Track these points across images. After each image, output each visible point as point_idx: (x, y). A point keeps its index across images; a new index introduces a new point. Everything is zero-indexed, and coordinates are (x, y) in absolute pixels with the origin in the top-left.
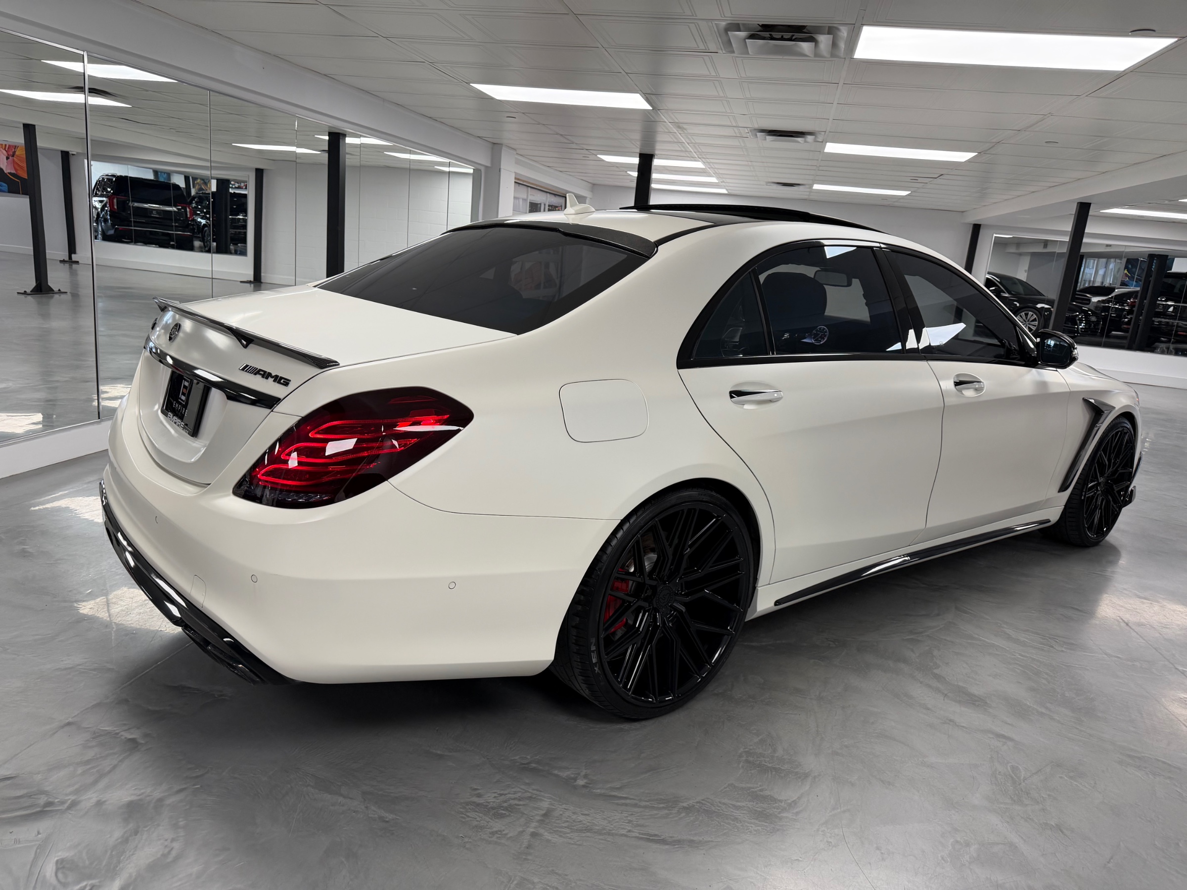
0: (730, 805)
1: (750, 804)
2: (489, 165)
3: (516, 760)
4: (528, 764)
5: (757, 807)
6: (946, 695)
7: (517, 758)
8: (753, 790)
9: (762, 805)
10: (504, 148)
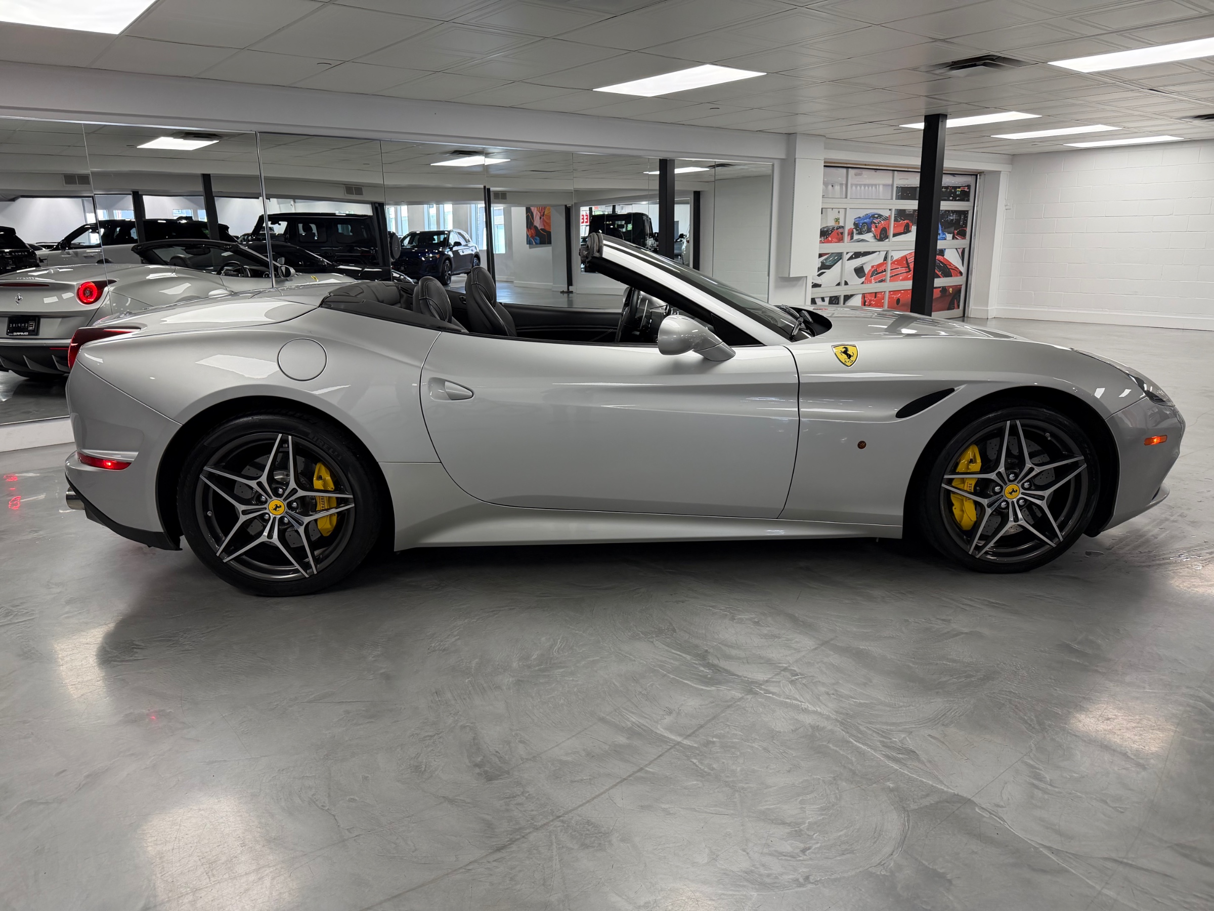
2: (783, 157)
10: (798, 137)
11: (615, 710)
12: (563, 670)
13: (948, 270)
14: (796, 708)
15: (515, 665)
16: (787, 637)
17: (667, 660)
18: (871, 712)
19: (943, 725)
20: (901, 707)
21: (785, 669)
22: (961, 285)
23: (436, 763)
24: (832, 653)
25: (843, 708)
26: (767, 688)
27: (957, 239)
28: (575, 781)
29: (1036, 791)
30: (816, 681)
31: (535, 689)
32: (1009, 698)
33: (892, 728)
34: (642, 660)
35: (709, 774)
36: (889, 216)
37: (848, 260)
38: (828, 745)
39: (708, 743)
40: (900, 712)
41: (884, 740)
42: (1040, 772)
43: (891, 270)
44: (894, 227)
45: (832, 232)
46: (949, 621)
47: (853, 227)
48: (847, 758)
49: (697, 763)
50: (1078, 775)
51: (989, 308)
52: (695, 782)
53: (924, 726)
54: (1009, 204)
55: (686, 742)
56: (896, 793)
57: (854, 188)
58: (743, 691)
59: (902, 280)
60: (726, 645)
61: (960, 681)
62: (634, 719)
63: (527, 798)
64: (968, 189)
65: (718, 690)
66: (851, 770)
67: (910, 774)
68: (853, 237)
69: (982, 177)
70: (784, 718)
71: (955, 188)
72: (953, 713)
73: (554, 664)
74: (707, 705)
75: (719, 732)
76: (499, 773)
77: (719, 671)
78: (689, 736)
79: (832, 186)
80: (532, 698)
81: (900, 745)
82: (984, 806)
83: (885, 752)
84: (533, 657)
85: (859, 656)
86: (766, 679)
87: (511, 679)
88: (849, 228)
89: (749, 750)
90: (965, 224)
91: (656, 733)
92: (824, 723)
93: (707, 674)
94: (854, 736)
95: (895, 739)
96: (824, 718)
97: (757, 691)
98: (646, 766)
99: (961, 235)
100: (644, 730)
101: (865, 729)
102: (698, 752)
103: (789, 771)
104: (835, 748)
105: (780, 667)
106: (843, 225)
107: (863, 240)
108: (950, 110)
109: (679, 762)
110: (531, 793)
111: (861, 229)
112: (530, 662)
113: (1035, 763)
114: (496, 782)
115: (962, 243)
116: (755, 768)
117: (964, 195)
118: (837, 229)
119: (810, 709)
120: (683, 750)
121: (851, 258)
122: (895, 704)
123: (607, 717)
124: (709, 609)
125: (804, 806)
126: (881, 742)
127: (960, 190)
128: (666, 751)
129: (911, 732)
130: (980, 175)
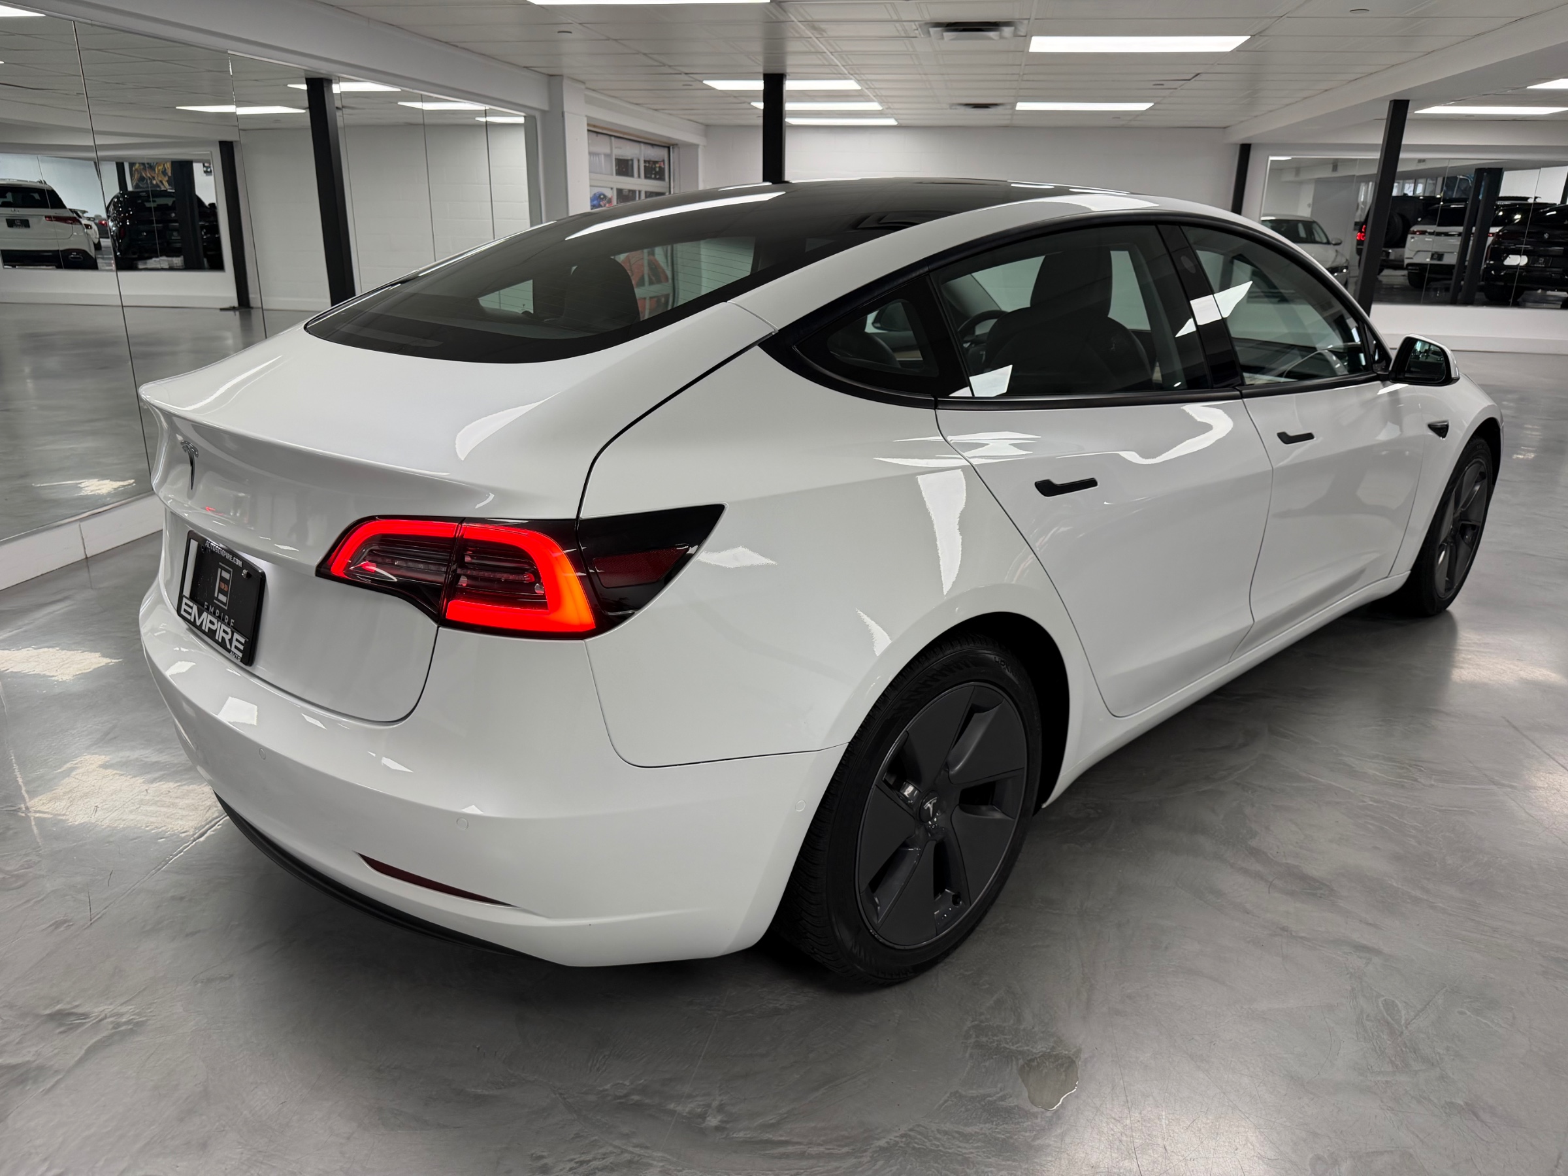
0: (956, 1135)
1: (986, 1128)
2: (546, 108)
3: (607, 1090)
4: (626, 1096)
5: (999, 1133)
6: (1271, 883)
7: (608, 1086)
8: (990, 1099)
9: (1005, 1126)
69: (676, 149)
71: (655, 162)
117: (660, 172)
127: (658, 165)
130: (673, 148)
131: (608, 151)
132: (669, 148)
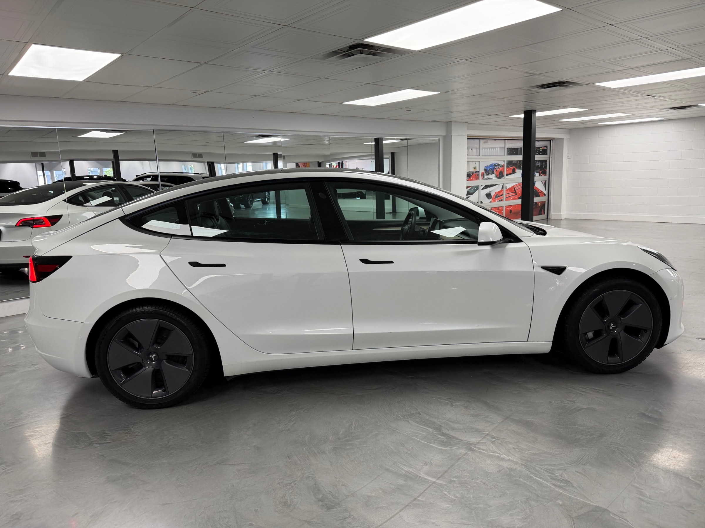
2: (445, 134)
10: (452, 123)
11: (394, 464)
12: (359, 440)
13: (538, 194)
14: (498, 458)
15: (331, 438)
16: (485, 415)
17: (419, 432)
18: (540, 459)
19: (583, 465)
20: (557, 454)
21: (487, 435)
22: (545, 201)
23: (296, 500)
24: (513, 424)
25: (524, 457)
26: (479, 447)
27: (542, 176)
28: (379, 508)
29: (643, 503)
30: (507, 441)
31: (345, 453)
32: (617, 447)
33: (554, 467)
34: (404, 432)
35: (455, 500)
36: (504, 164)
37: (482, 189)
38: (520, 479)
39: (451, 482)
40: (557, 458)
41: (551, 475)
42: (642, 490)
43: (506, 194)
44: (507, 170)
45: (472, 174)
46: (574, 401)
47: (484, 171)
48: (532, 487)
49: (447, 494)
50: (664, 492)
51: (562, 214)
52: (447, 506)
53: (572, 466)
54: (569, 156)
55: (438, 481)
56: (564, 507)
57: (483, 150)
58: (465, 449)
59: (512, 200)
60: (451, 422)
61: (587, 437)
62: (406, 469)
63: (352, 519)
64: (546, 148)
65: (451, 449)
66: (535, 494)
67: (569, 495)
68: (484, 177)
69: (554, 141)
70: (492, 464)
71: (539, 148)
72: (587, 457)
73: (354, 436)
74: (446, 459)
75: (456, 474)
76: (334, 505)
77: (450, 437)
78: (440, 477)
79: (472, 149)
80: (344, 458)
81: (561, 477)
82: (615, 513)
83: (552, 482)
84: (341, 433)
85: (528, 425)
86: (477, 441)
87: (330, 447)
88: (482, 172)
89: (475, 485)
90: (546, 167)
91: (420, 477)
92: (515, 466)
93: (443, 440)
94: (533, 473)
95: (557, 474)
96: (515, 463)
97: (474, 449)
98: (418, 497)
99: (544, 174)
100: (413, 475)
101: (539, 469)
102: (446, 487)
103: (500, 496)
104: (524, 481)
105: (484, 433)
106: (478, 170)
107: (489, 178)
108: (538, 108)
109: (437, 494)
110: (354, 516)
111: (488, 172)
112: (339, 436)
113: (639, 486)
114: (333, 510)
115: (545, 178)
116: (481, 495)
117: (544, 152)
118: (475, 173)
119: (505, 458)
120: (437, 486)
121: (483, 189)
122: (553, 453)
123: (391, 468)
124: (437, 400)
125: (513, 517)
126: (549, 476)
127: (542, 149)
128: (428, 488)
129: (565, 470)
130: (552, 140)
131: (503, 146)
132: (550, 141)
